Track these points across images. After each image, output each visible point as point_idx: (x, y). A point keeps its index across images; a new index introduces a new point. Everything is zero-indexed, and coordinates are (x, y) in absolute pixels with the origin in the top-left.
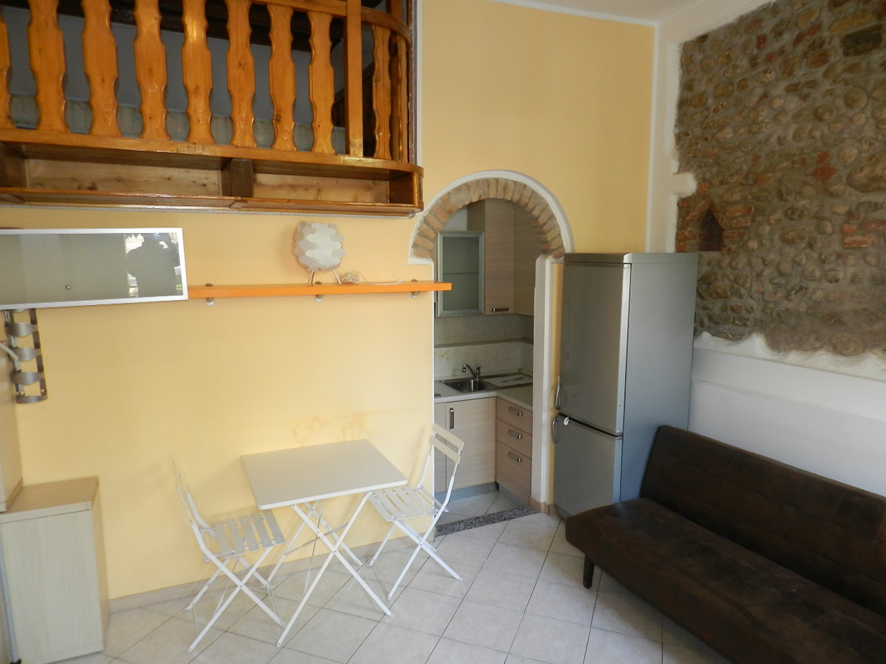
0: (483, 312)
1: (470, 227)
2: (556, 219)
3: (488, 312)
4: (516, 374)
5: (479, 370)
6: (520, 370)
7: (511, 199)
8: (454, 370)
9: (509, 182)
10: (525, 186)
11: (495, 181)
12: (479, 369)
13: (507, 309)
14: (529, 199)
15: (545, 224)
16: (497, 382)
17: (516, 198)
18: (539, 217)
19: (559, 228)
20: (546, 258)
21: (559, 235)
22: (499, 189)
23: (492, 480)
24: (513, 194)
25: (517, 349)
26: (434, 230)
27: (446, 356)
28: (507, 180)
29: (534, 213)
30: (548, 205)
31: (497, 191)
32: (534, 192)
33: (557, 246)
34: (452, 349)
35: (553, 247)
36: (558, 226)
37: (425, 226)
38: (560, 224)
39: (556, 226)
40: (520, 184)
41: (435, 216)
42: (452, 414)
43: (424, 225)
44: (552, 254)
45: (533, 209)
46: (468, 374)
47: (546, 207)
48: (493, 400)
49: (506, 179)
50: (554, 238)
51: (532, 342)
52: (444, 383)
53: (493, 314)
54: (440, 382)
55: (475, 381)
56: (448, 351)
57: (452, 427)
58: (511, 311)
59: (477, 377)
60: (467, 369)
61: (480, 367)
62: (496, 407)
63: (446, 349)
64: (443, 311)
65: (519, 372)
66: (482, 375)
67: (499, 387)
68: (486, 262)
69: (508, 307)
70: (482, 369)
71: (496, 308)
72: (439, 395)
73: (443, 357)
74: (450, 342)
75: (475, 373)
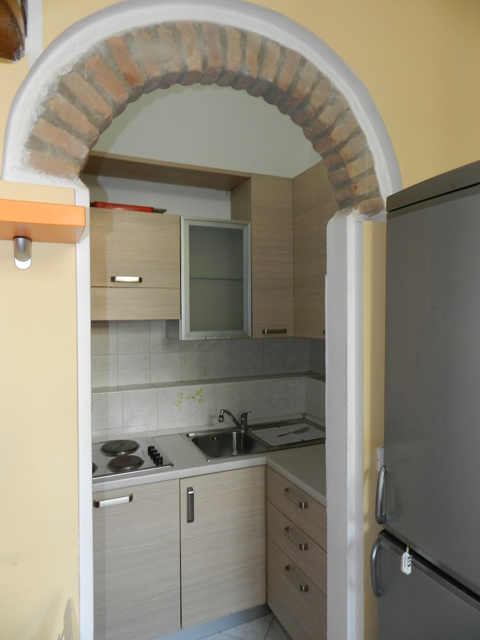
0: (250, 335)
2: (364, 137)
3: (258, 335)
4: (299, 421)
5: (246, 418)
6: (304, 415)
7: (275, 80)
8: (211, 417)
9: (269, 44)
10: (303, 61)
11: (239, 36)
12: (245, 415)
13: (285, 331)
14: (313, 88)
15: (344, 143)
16: (268, 436)
17: (285, 80)
18: (332, 128)
19: (371, 157)
20: (348, 213)
21: (372, 171)
22: (248, 53)
23: (260, 601)
24: (279, 70)
25: (300, 386)
26: (88, 114)
27: (199, 397)
28: (265, 40)
29: (322, 117)
30: (348, 109)
31: (243, 54)
32: (320, 77)
33: (367, 191)
34: (206, 387)
35: (360, 192)
36: (370, 152)
37: (62, 100)
38: (371, 148)
39: (364, 152)
40: (294, 54)
41: (90, 80)
42: (191, 498)
43: (59, 96)
44: (359, 205)
45: (321, 109)
46: (228, 424)
47: (344, 112)
48: (260, 472)
49: (263, 37)
50: (363, 175)
51: (323, 378)
52: (191, 439)
53: (264, 337)
54: (188, 435)
55: (239, 435)
56: (201, 390)
57: (191, 519)
58: (290, 334)
59: (242, 426)
60: (226, 416)
61: (247, 414)
62: (266, 482)
63: (197, 387)
64: (191, 331)
65: (302, 418)
66: (249, 423)
67: (272, 447)
68: (253, 265)
69: (285, 328)
70: (249, 417)
71: (269, 329)
72: (172, 465)
73: (193, 398)
74: (208, 378)
75: (240, 422)
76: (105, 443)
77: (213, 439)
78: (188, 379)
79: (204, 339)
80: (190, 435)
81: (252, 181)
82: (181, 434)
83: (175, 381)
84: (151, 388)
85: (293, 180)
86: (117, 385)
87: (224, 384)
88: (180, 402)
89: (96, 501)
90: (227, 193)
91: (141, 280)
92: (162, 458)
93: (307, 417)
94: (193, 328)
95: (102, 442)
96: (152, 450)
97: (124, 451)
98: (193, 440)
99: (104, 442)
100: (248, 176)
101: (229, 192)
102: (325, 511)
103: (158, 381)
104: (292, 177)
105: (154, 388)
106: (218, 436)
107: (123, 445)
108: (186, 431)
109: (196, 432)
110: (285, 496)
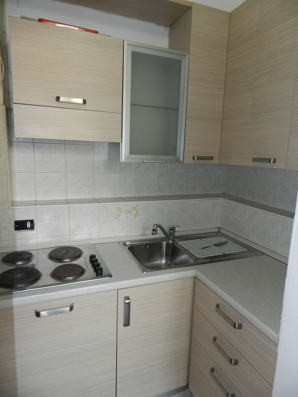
0: (181, 159)
1: (172, 45)
3: (189, 160)
4: (217, 234)
5: (174, 231)
6: (220, 229)
8: (145, 229)
12: (173, 229)
13: (212, 158)
23: (183, 383)
27: (135, 212)
34: (141, 204)
42: (127, 306)
46: (160, 234)
48: (190, 284)
52: (127, 247)
53: (193, 163)
54: (124, 244)
55: (168, 245)
56: (137, 206)
57: (127, 323)
58: (215, 161)
59: (170, 237)
60: (158, 229)
61: (175, 228)
62: (194, 291)
63: (134, 203)
64: (130, 154)
65: (218, 231)
66: (177, 234)
67: (198, 259)
68: (188, 96)
69: (212, 156)
70: (177, 229)
71: (198, 155)
72: (110, 276)
73: (130, 212)
74: (142, 195)
75: (168, 234)
76: (53, 249)
77: (146, 247)
78: (126, 196)
79: (142, 162)
80: (127, 243)
81: (194, 11)
82: (119, 242)
83: (115, 197)
84: (94, 202)
85: (230, 14)
86: (66, 199)
87: (156, 201)
88: (119, 216)
89: (38, 310)
90: (166, 29)
91: (85, 102)
92: (101, 269)
93: (222, 231)
94: (132, 151)
95: (51, 248)
96: (93, 259)
97: (69, 258)
98: (129, 248)
99: (53, 247)
100: (190, 5)
101: (168, 28)
102: (277, 348)
103: (100, 197)
104: (230, 11)
105: (97, 203)
106: (151, 245)
107: (68, 252)
108: (124, 239)
109: (131, 241)
110: (216, 311)
